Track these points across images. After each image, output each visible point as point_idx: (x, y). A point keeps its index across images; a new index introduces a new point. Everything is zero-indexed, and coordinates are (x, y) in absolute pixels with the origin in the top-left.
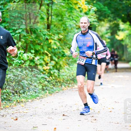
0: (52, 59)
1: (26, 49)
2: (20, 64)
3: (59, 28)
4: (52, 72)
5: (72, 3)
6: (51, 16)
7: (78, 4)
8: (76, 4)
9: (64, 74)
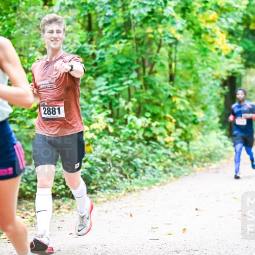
0: (177, 126)
1: (139, 112)
2: (131, 134)
3: (187, 80)
4: (178, 145)
5: (205, 42)
6: (175, 62)
7: (215, 43)
8: (212, 43)
9: (195, 148)
